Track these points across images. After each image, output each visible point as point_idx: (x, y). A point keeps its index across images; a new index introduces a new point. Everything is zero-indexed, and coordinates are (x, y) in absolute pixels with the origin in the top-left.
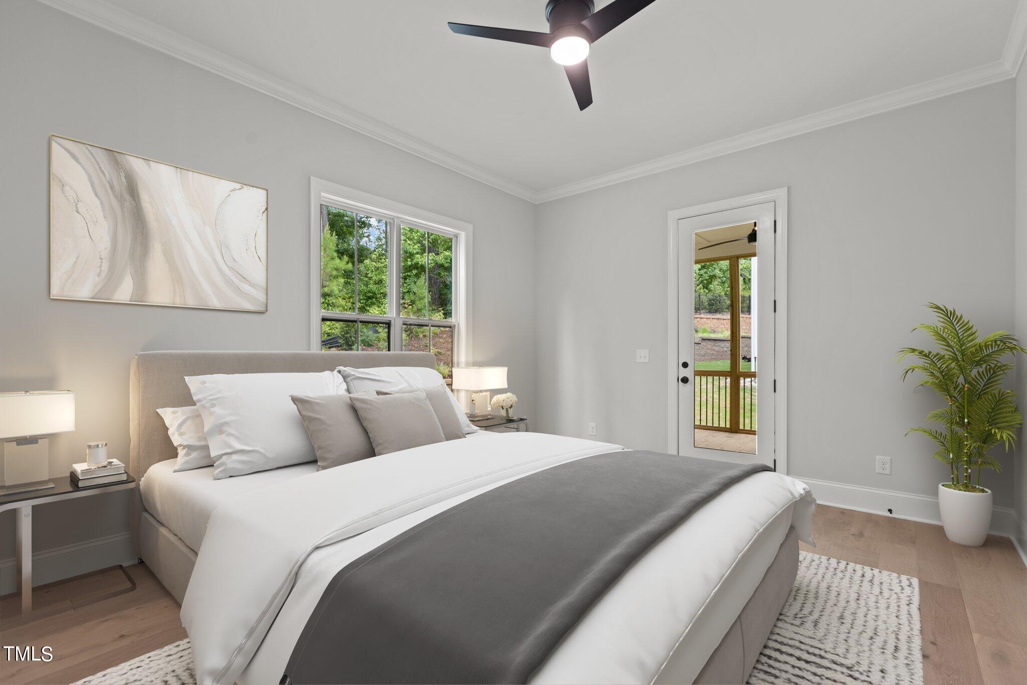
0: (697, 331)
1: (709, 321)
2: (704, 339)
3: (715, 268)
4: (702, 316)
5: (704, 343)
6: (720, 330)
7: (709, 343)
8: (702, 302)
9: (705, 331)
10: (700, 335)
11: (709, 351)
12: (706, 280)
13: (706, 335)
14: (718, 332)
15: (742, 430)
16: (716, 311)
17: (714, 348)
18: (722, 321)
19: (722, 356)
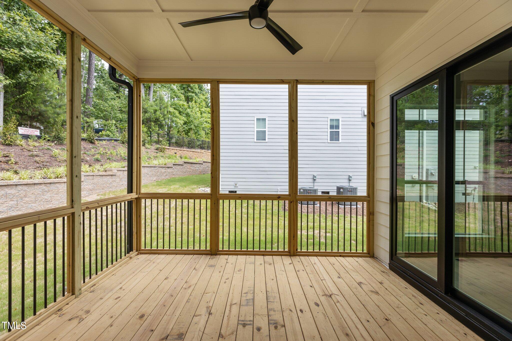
0: (181, 158)
1: (188, 153)
2: (185, 163)
3: (191, 125)
4: (184, 149)
5: (185, 165)
6: (194, 158)
7: (188, 165)
8: (184, 141)
9: (186, 158)
10: (184, 160)
11: (189, 170)
12: (187, 130)
13: (186, 160)
14: (193, 159)
15: (221, 251)
16: (192, 147)
17: (191, 168)
18: (195, 153)
19: (195, 172)
